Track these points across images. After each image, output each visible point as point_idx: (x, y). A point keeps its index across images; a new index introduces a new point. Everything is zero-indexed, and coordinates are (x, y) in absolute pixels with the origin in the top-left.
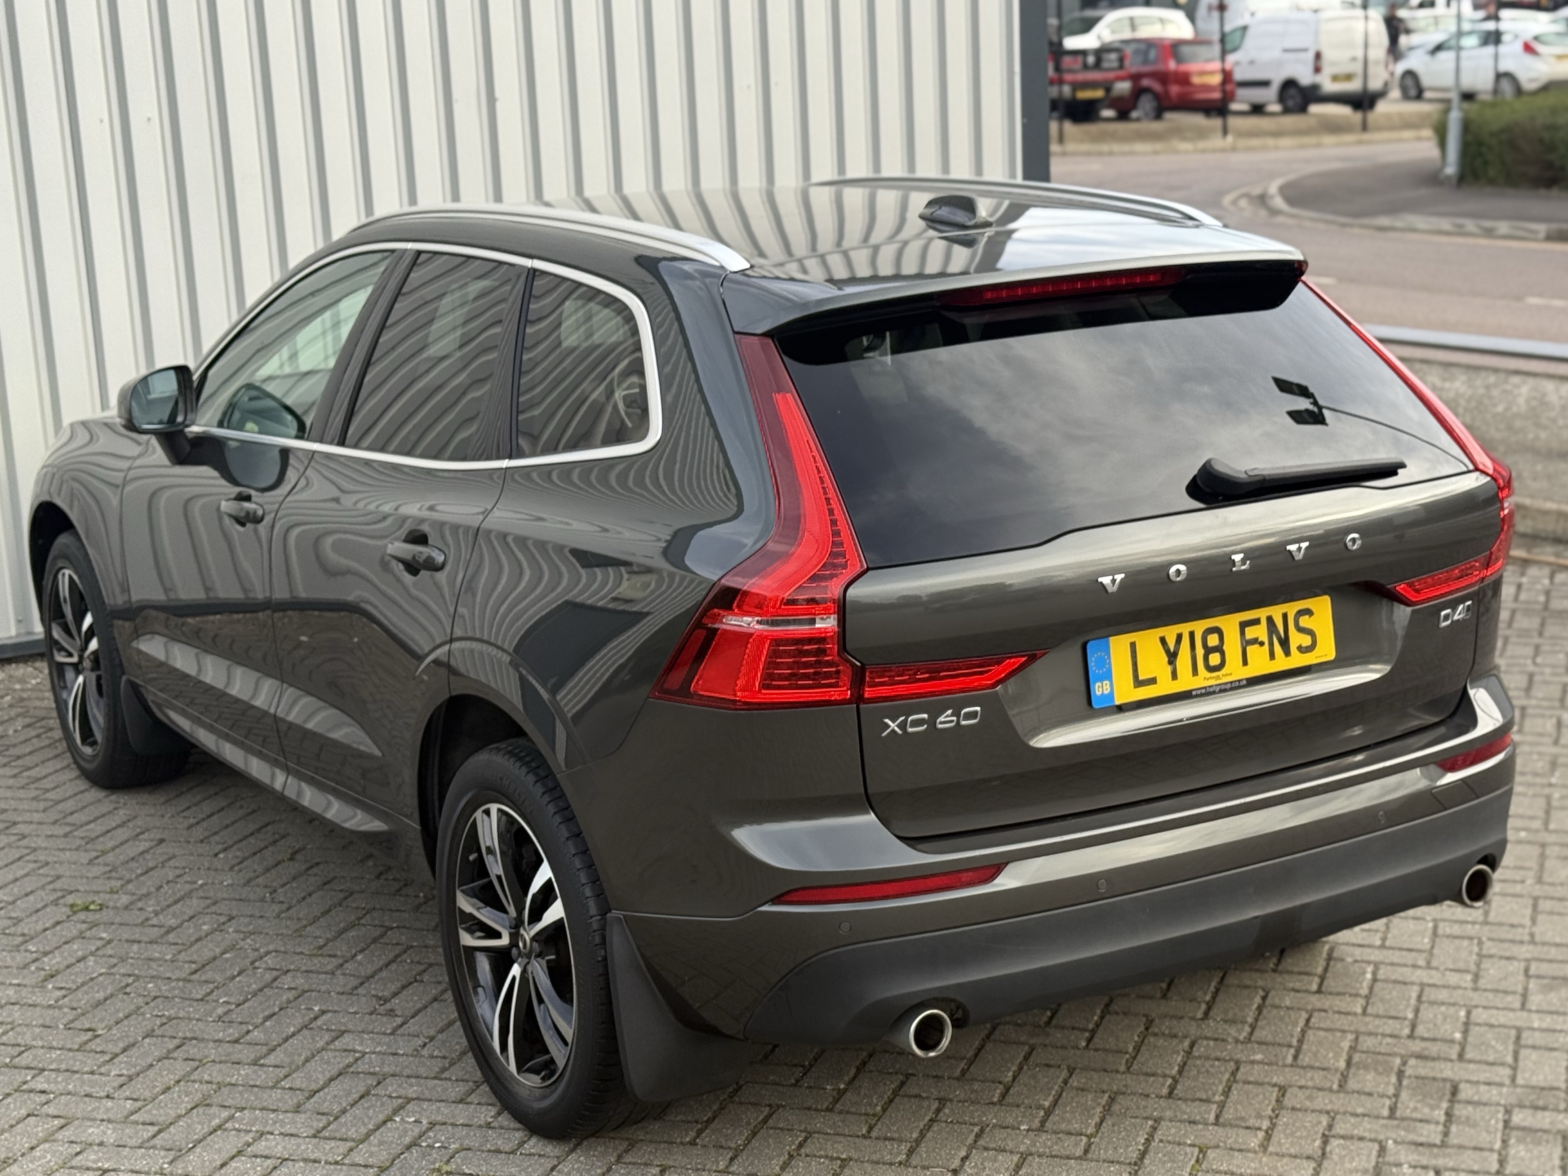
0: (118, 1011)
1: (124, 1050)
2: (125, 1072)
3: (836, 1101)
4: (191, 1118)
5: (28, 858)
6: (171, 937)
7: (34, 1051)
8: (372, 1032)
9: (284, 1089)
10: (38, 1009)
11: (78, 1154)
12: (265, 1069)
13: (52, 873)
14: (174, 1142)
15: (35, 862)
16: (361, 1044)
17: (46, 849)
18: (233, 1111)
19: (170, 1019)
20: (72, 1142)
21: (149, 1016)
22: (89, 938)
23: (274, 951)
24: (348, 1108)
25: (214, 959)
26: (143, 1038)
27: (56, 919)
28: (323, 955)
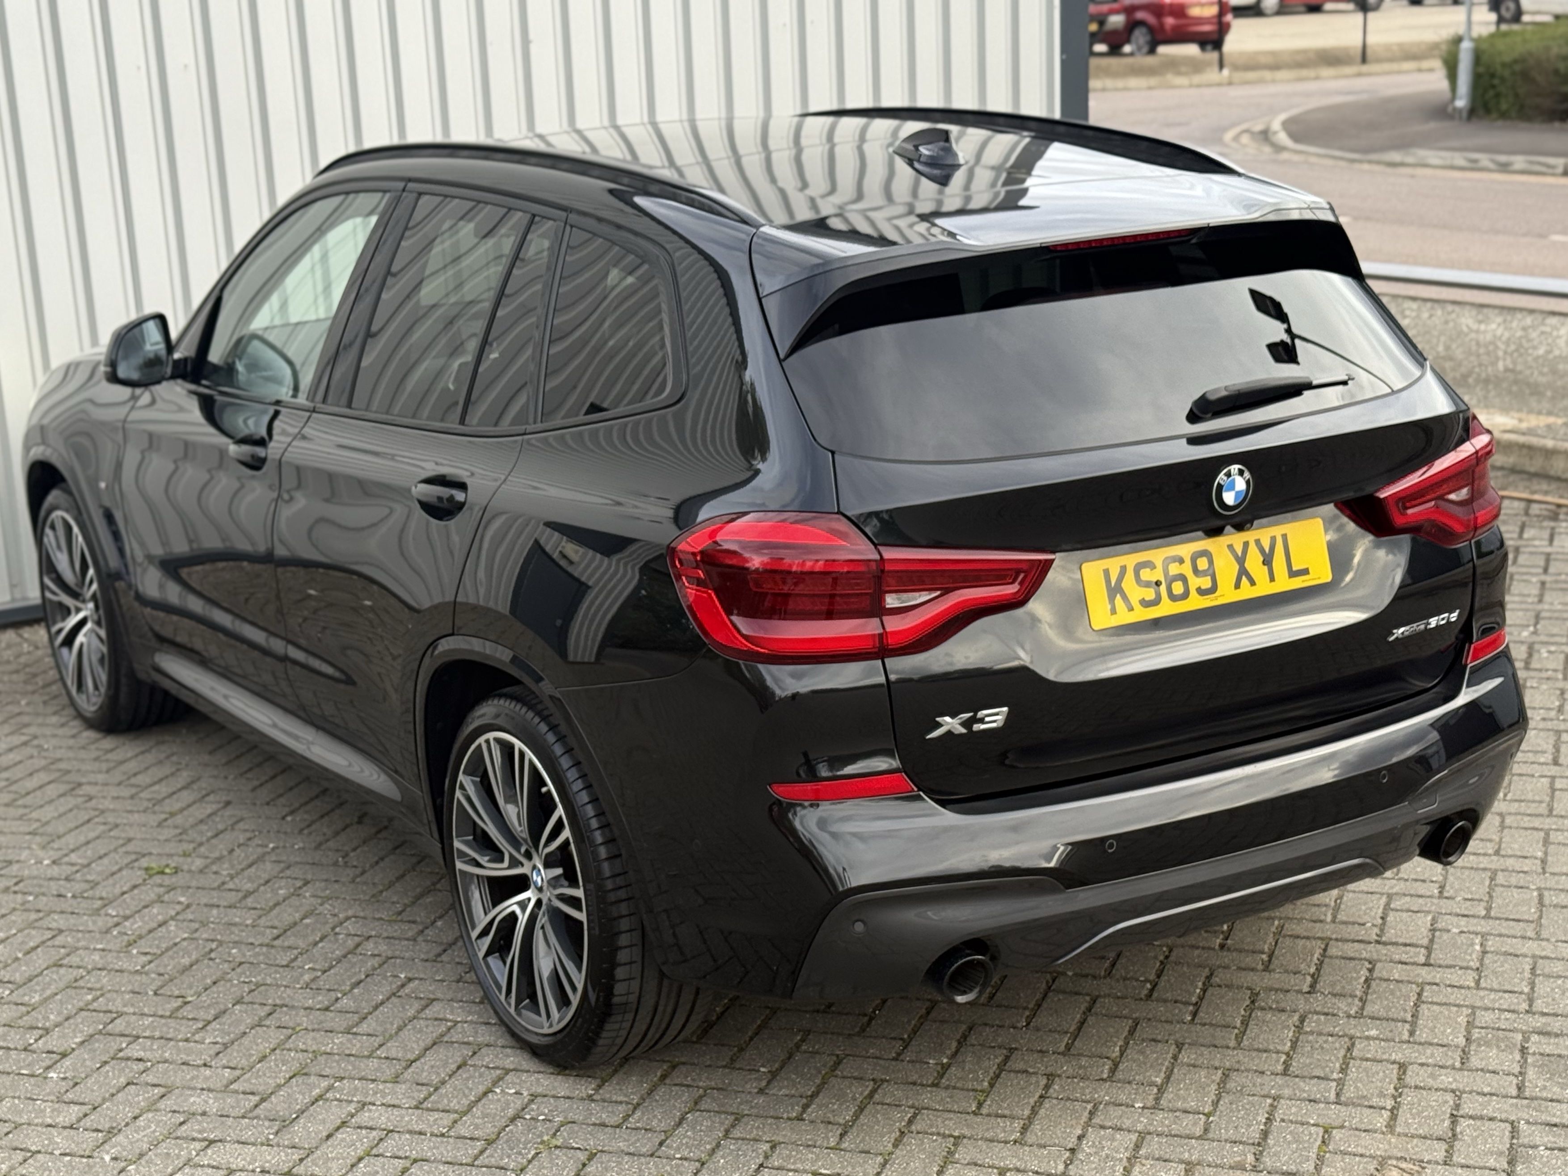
0: (205, 977)
1: (216, 1018)
2: (219, 1039)
3: (941, 1076)
4: (291, 1088)
5: (97, 820)
6: (249, 901)
7: (127, 1018)
8: (461, 1001)
9: (380, 1058)
10: (126, 974)
11: (181, 1124)
12: (359, 1037)
13: (123, 835)
14: (277, 1112)
15: (105, 824)
16: (452, 1013)
17: (113, 810)
18: (332, 1081)
19: (258, 985)
20: (174, 1112)
21: (236, 982)
22: (167, 903)
23: (354, 916)
24: (446, 1079)
25: (295, 924)
26: (233, 1006)
27: (133, 883)
28: (402, 921)
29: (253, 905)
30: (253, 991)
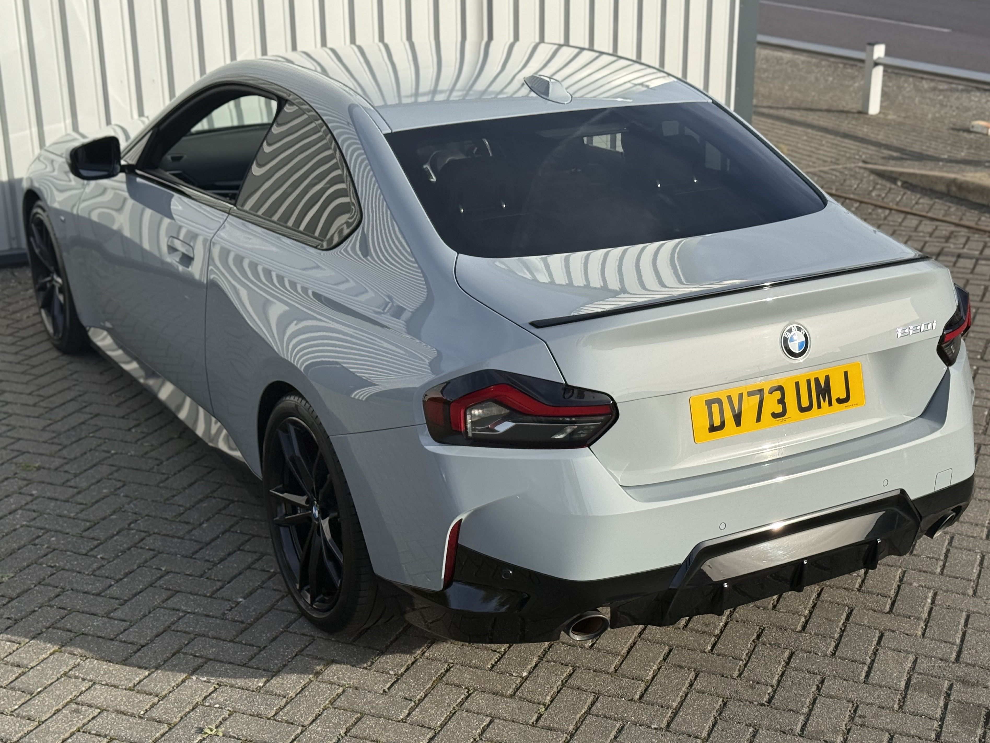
0: (24, 560)
1: (18, 597)
2: (12, 616)
6: (79, 498)
12: (113, 622)
13: (15, 436)
14: (30, 685)
16: (186, 604)
17: (18, 415)
19: (59, 570)
21: (44, 566)
22: (24, 494)
23: (147, 515)
24: (162, 663)
25: (104, 519)
26: (35, 586)
27: (6, 476)
28: (180, 522)
29: (81, 501)
30: (54, 574)
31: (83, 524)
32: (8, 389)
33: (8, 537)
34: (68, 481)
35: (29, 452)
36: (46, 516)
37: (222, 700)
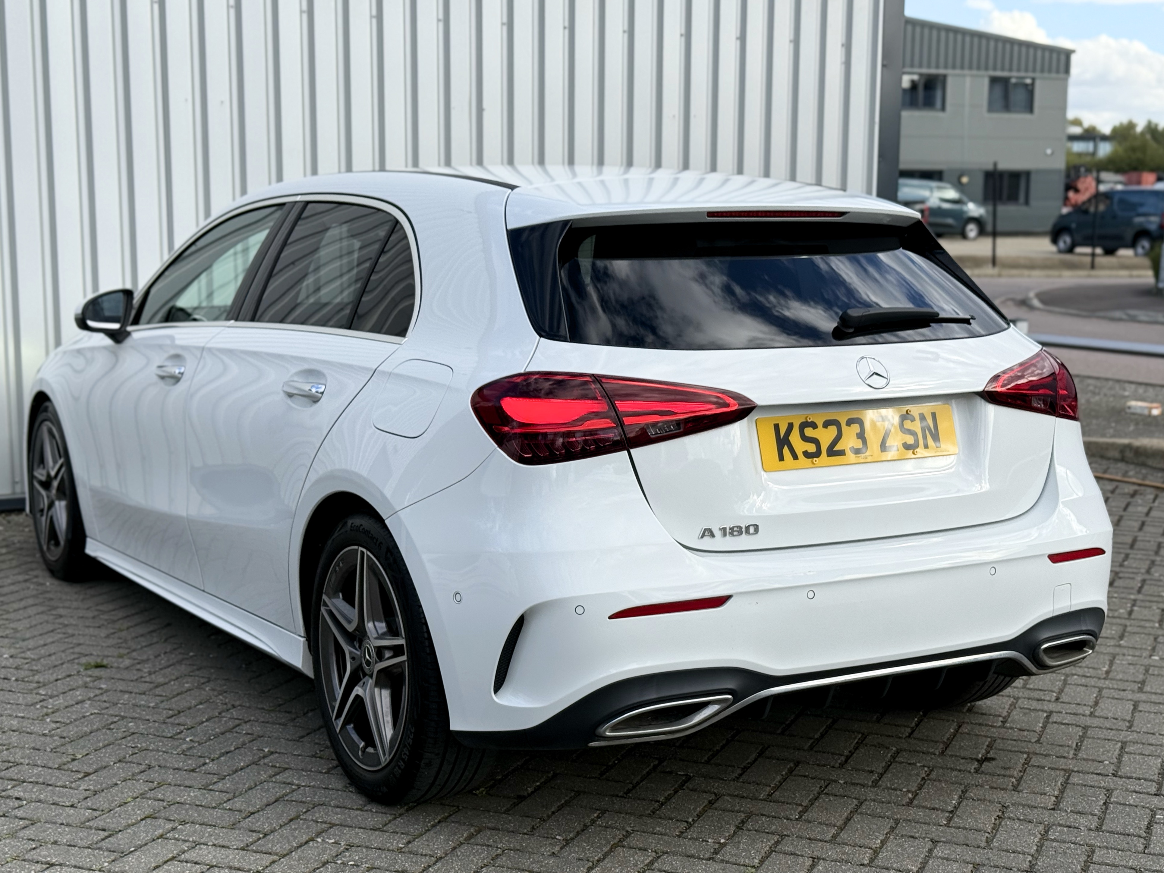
0: (99, 741)
1: (96, 771)
2: (92, 787)
3: (717, 852)
4: (139, 827)
5: (59, 631)
6: (158, 691)
7: (20, 767)
8: (310, 771)
9: (225, 809)
11: (32, 849)
12: (212, 793)
13: (75, 641)
14: (119, 845)
16: (299, 779)
17: (75, 625)
18: (177, 824)
19: (141, 750)
20: (30, 840)
21: (124, 746)
22: (91, 688)
23: (240, 705)
24: (277, 828)
25: (190, 708)
26: (115, 763)
27: (68, 673)
28: (279, 711)
29: (160, 693)
30: (136, 753)
31: (165, 712)
32: (61, 605)
33: (77, 723)
34: (142, 677)
35: (91, 655)
36: (119, 705)
37: (357, 858)
